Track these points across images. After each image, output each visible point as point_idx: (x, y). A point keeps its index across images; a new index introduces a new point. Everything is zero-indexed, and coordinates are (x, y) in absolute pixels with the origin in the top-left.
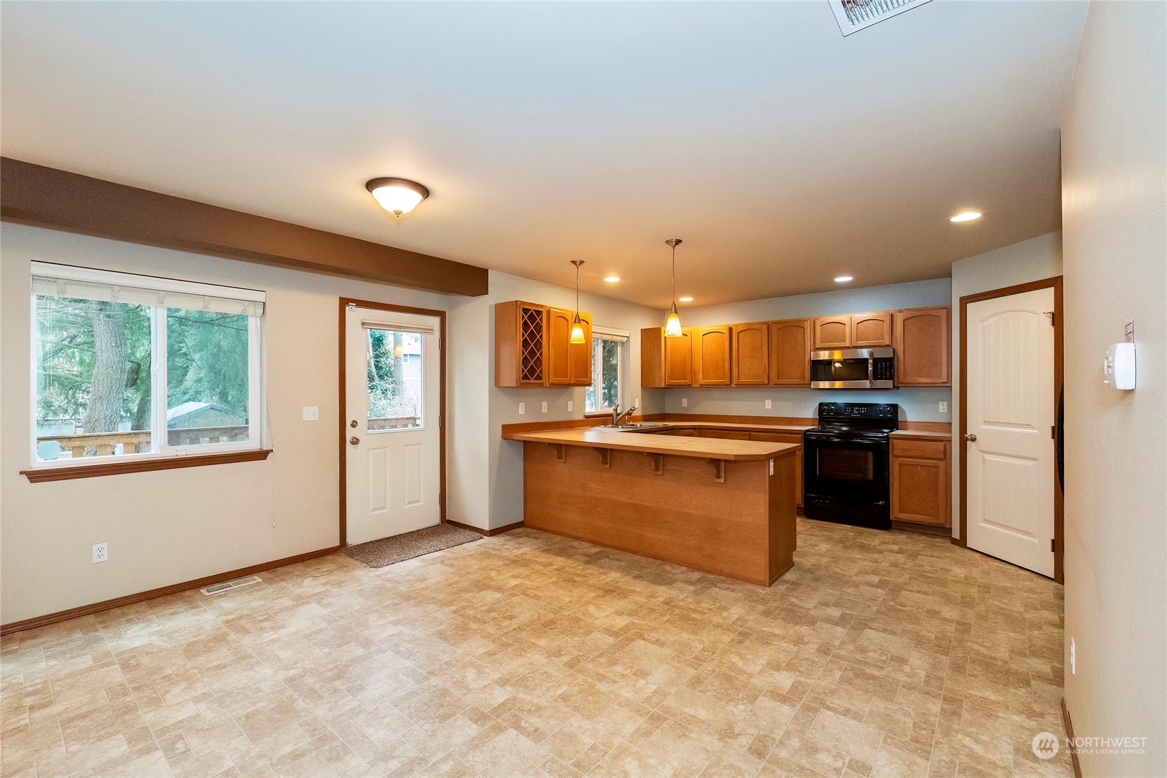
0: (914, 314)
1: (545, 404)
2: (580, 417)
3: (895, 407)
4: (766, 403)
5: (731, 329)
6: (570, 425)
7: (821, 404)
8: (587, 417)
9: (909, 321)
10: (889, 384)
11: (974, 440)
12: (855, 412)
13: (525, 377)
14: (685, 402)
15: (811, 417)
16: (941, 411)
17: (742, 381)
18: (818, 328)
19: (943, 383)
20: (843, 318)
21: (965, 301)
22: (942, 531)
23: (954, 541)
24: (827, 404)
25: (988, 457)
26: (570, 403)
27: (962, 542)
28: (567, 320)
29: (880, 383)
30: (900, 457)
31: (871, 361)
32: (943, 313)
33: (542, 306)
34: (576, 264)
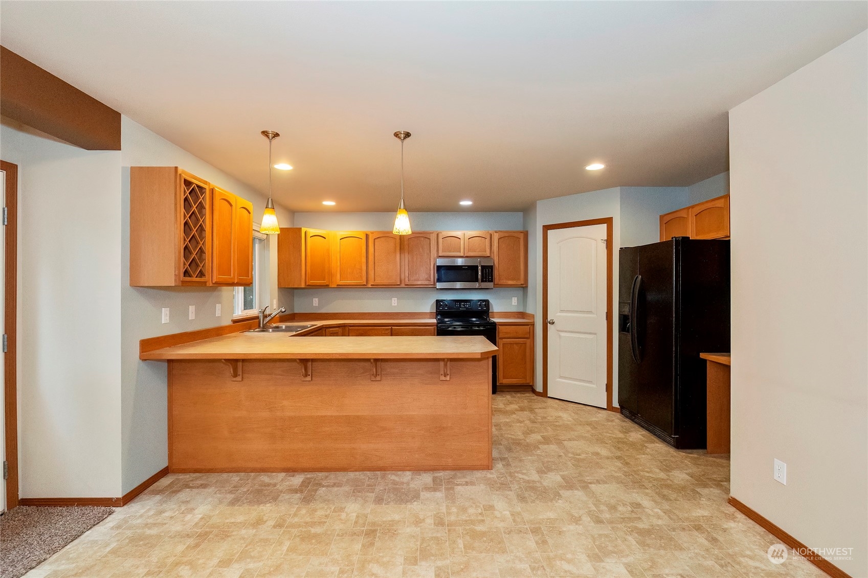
0: (506, 235)
1: (192, 309)
2: (227, 322)
3: (487, 302)
4: (393, 300)
5: (367, 236)
6: (216, 333)
7: (438, 301)
8: (235, 322)
9: (502, 240)
10: (490, 285)
11: (553, 323)
12: (462, 306)
13: (186, 273)
14: (316, 302)
15: (428, 312)
16: (513, 304)
17: (378, 281)
18: (441, 240)
19: (521, 284)
20: (458, 233)
21: (547, 228)
22: (529, 388)
23: (538, 394)
24: (442, 301)
25: (563, 334)
26: (218, 306)
27: (544, 394)
28: (231, 205)
29: (484, 285)
30: (505, 338)
31: (480, 268)
32: (522, 236)
33: (205, 183)
34: (268, 136)
